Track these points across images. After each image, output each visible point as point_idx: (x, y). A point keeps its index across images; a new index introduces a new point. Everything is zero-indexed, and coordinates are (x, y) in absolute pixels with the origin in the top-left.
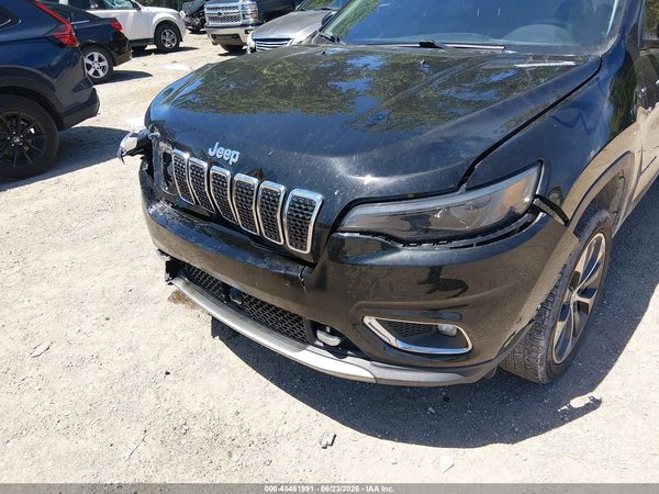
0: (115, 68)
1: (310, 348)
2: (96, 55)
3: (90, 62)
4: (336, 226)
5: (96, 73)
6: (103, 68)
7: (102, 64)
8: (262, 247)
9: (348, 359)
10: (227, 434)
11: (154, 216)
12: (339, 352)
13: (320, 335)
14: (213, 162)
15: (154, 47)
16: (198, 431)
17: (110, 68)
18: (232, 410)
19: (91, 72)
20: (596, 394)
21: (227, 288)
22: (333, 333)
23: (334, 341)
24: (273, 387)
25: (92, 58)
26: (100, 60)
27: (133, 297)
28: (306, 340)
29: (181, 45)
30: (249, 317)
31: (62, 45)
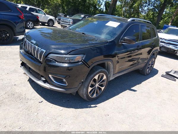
0: (35, 27)
1: (40, 81)
2: (31, 23)
3: (29, 24)
4: (46, 56)
5: (30, 27)
6: (32, 26)
7: (32, 25)
8: (36, 60)
9: (46, 84)
10: (21, 97)
11: (20, 52)
12: (45, 82)
13: (42, 78)
14: (32, 43)
15: (47, 24)
16: (16, 95)
17: (34, 27)
18: (25, 93)
19: (28, 26)
20: (97, 105)
21: (30, 68)
22: (45, 78)
23: (44, 79)
24: (35, 92)
25: (30, 23)
26: (32, 24)
27: (15, 71)
28: (40, 79)
29: (54, 25)
30: (32, 74)
31: (20, 18)
